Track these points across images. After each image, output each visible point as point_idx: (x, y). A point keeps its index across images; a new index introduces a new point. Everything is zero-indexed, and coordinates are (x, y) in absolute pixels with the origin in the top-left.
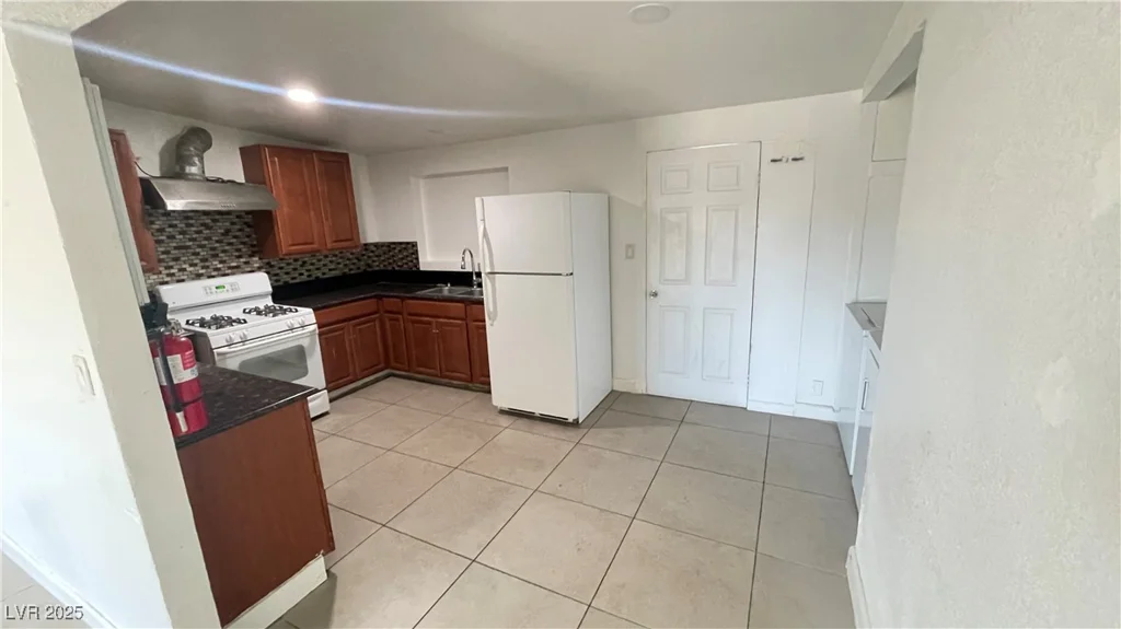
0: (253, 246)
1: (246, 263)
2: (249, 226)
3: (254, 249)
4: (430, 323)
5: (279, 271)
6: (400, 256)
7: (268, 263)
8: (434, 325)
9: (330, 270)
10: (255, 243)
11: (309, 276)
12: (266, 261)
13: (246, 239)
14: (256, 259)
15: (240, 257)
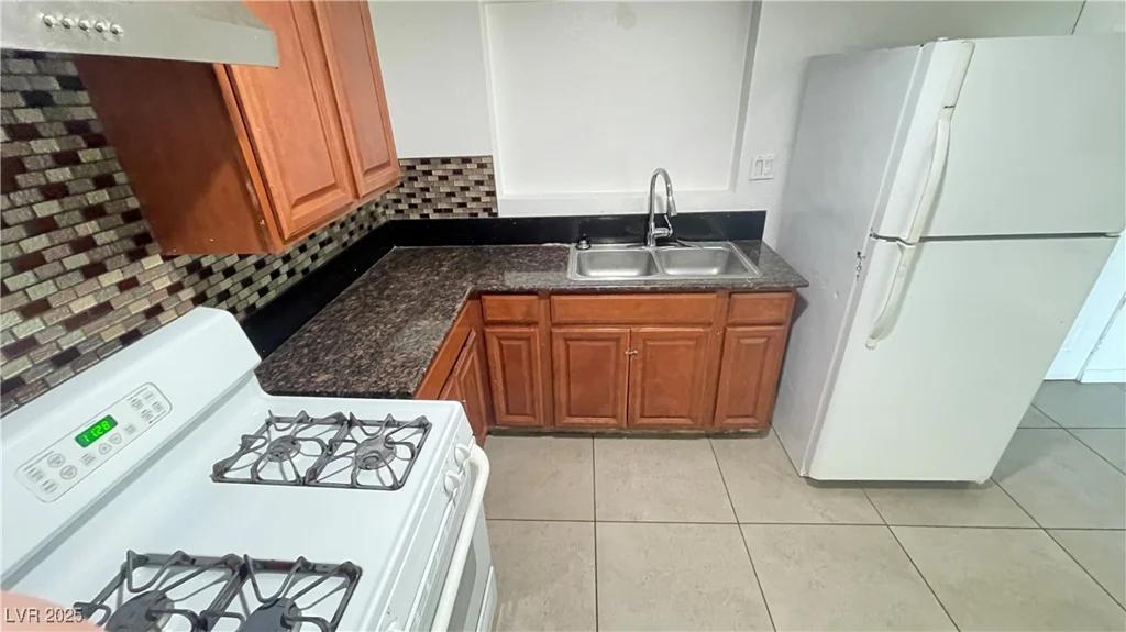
0: (131, 216)
1: (125, 286)
2: (95, 142)
3: (137, 228)
4: (617, 339)
5: (226, 284)
6: (445, 189)
7: (194, 268)
8: (625, 342)
9: (323, 244)
10: (133, 203)
11: (291, 273)
12: (185, 260)
13: (101, 196)
14: (153, 261)
15: (93, 271)
